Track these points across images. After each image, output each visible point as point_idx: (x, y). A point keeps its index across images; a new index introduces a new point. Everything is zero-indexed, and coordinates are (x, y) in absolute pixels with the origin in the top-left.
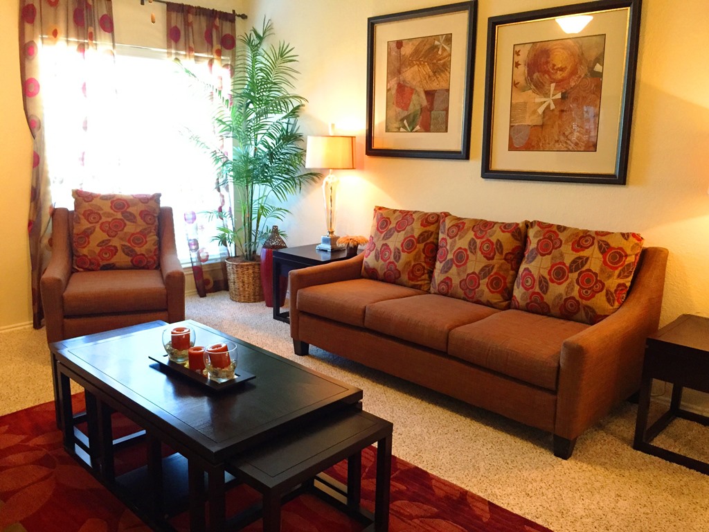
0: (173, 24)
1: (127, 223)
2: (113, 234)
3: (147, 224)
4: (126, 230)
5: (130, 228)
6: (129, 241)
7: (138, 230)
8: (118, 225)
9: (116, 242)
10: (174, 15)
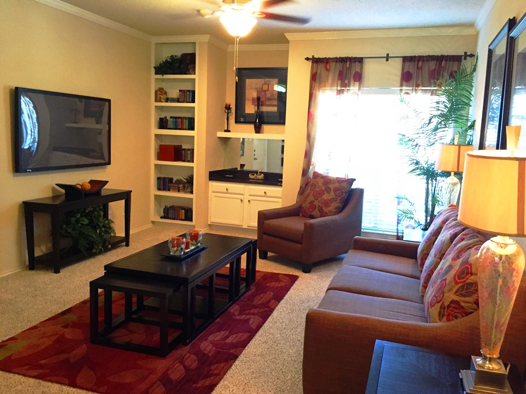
0: (406, 70)
1: (325, 193)
2: (316, 198)
3: (336, 195)
4: (323, 197)
5: (326, 197)
6: (322, 204)
7: (329, 198)
8: (321, 193)
9: (316, 203)
10: (407, 64)
